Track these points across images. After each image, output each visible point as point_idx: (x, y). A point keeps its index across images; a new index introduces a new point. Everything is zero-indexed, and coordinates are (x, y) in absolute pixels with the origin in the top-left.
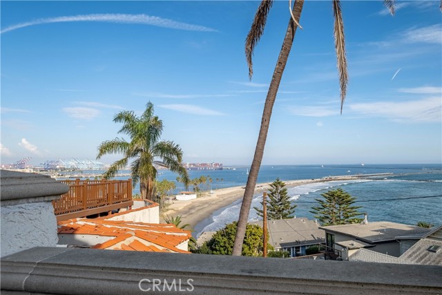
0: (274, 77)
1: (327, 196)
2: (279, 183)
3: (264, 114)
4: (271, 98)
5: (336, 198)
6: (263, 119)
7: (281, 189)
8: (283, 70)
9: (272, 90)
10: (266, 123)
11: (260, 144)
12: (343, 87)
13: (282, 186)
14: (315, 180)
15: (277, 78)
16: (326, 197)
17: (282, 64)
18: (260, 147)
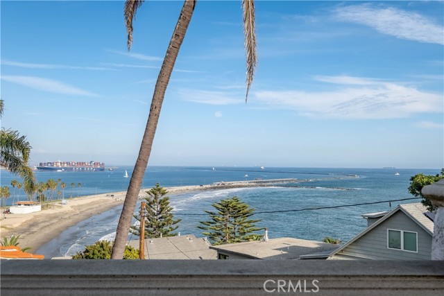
0: (168, 52)
1: (220, 206)
2: (159, 190)
3: (153, 99)
4: (164, 79)
5: (231, 210)
6: (152, 105)
7: (162, 198)
8: (180, 44)
9: (166, 69)
10: (156, 111)
11: (148, 138)
12: (250, 71)
13: (163, 194)
14: (204, 186)
15: (173, 54)
16: (218, 208)
17: (179, 36)
18: (147, 141)
